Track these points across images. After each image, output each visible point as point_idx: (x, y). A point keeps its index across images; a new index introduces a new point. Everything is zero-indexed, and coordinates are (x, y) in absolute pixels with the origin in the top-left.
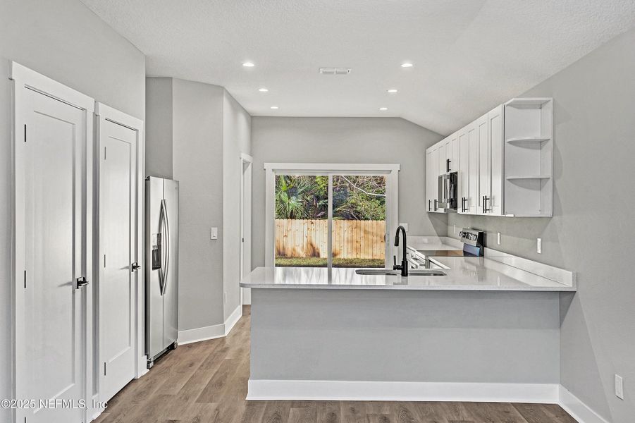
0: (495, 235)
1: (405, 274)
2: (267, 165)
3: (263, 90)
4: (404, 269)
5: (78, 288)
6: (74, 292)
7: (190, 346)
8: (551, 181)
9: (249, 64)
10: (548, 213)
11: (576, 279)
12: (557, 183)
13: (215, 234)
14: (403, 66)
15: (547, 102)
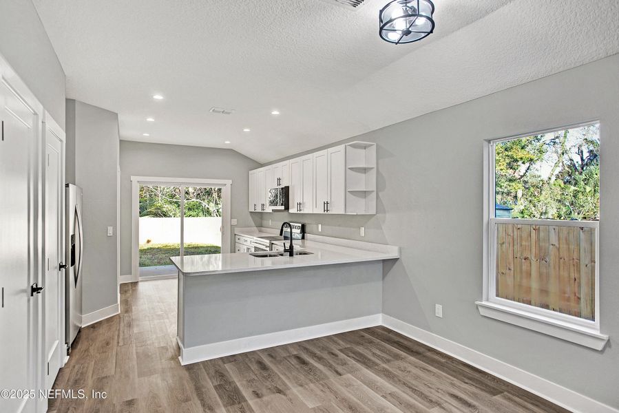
0: (315, 226)
1: (291, 255)
2: (133, 178)
3: (150, 119)
4: (291, 251)
5: (32, 295)
6: (29, 300)
7: (93, 326)
8: (375, 192)
9: (158, 97)
10: (373, 211)
11: (400, 251)
12: (380, 194)
13: (110, 232)
14: (273, 113)
15: (372, 145)
